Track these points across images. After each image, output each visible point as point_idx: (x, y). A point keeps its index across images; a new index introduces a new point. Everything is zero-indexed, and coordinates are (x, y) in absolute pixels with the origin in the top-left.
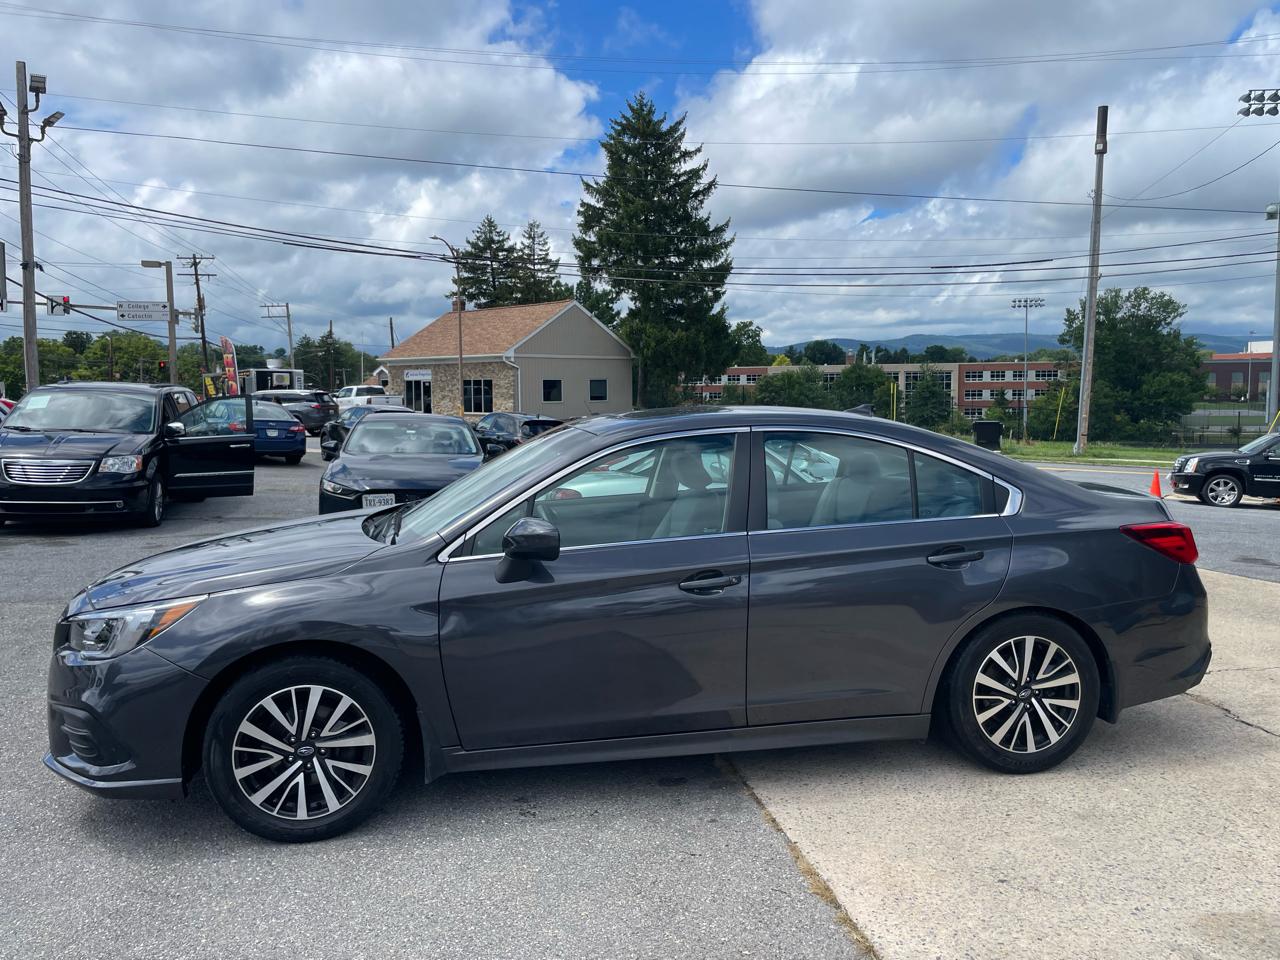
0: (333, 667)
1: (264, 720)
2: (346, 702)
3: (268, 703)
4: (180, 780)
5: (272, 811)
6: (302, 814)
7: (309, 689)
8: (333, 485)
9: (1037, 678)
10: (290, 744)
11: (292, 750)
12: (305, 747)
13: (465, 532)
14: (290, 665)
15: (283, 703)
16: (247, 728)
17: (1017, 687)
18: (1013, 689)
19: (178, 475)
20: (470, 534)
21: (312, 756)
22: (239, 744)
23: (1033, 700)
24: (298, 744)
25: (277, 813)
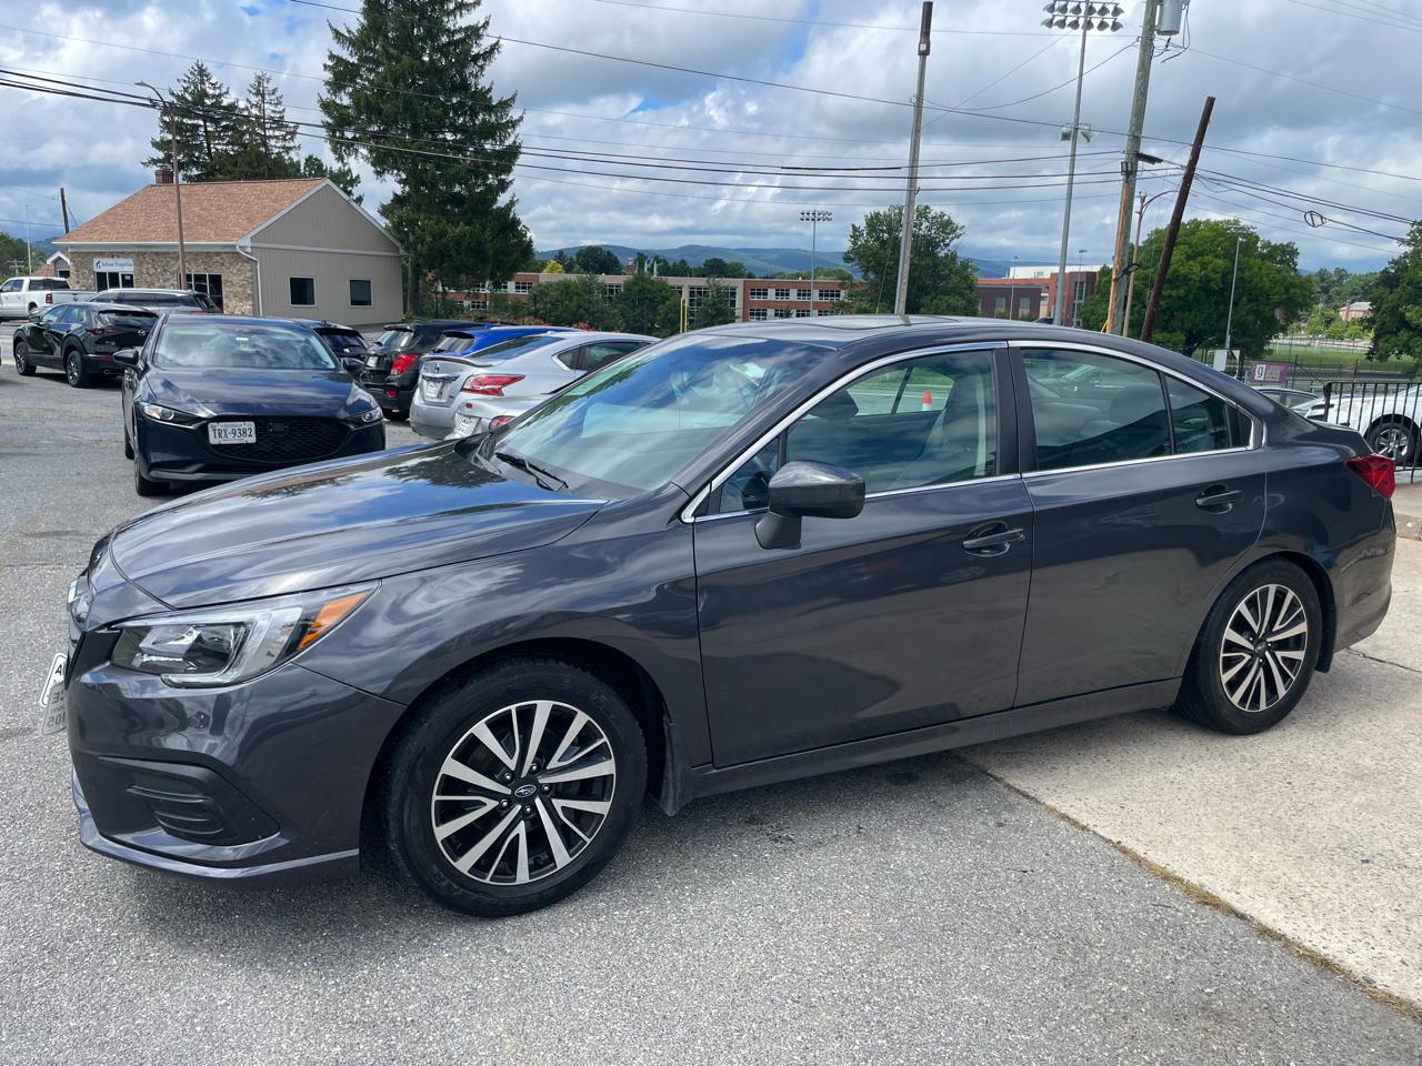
1: (473, 754)
2: (581, 720)
3: (481, 730)
4: (356, 852)
5: (484, 878)
6: (523, 875)
7: (536, 705)
9: (1274, 630)
10: (507, 783)
11: (509, 792)
12: (526, 785)
13: (710, 481)
14: (509, 675)
15: (500, 728)
16: (452, 768)
20: (716, 482)
21: (534, 797)
22: (441, 791)
23: (1268, 654)
24: (517, 782)
25: (491, 880)
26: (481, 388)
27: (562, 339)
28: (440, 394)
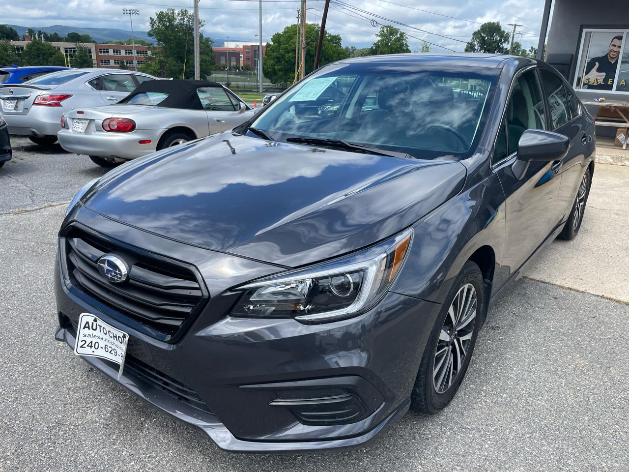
6: (450, 383)
13: (493, 145)
26: (48, 103)
27: (85, 73)
28: (16, 107)
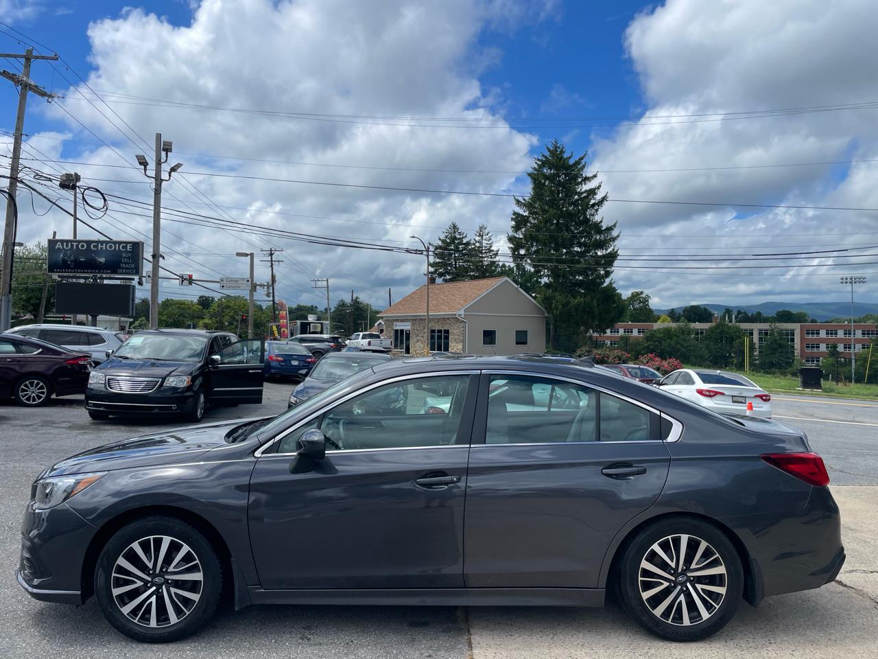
0: (177, 524)
1: (133, 558)
2: (186, 549)
3: (136, 546)
4: (79, 592)
5: (135, 619)
6: (153, 623)
7: (162, 538)
8: (295, 399)
9: (691, 568)
10: (149, 575)
11: (150, 579)
12: (158, 577)
13: (274, 437)
14: (150, 522)
15: (145, 546)
16: (122, 561)
17: (675, 573)
18: (671, 575)
19: (216, 389)
20: (278, 438)
21: (162, 584)
22: (116, 572)
23: (688, 585)
24: (154, 576)
25: (138, 621)
